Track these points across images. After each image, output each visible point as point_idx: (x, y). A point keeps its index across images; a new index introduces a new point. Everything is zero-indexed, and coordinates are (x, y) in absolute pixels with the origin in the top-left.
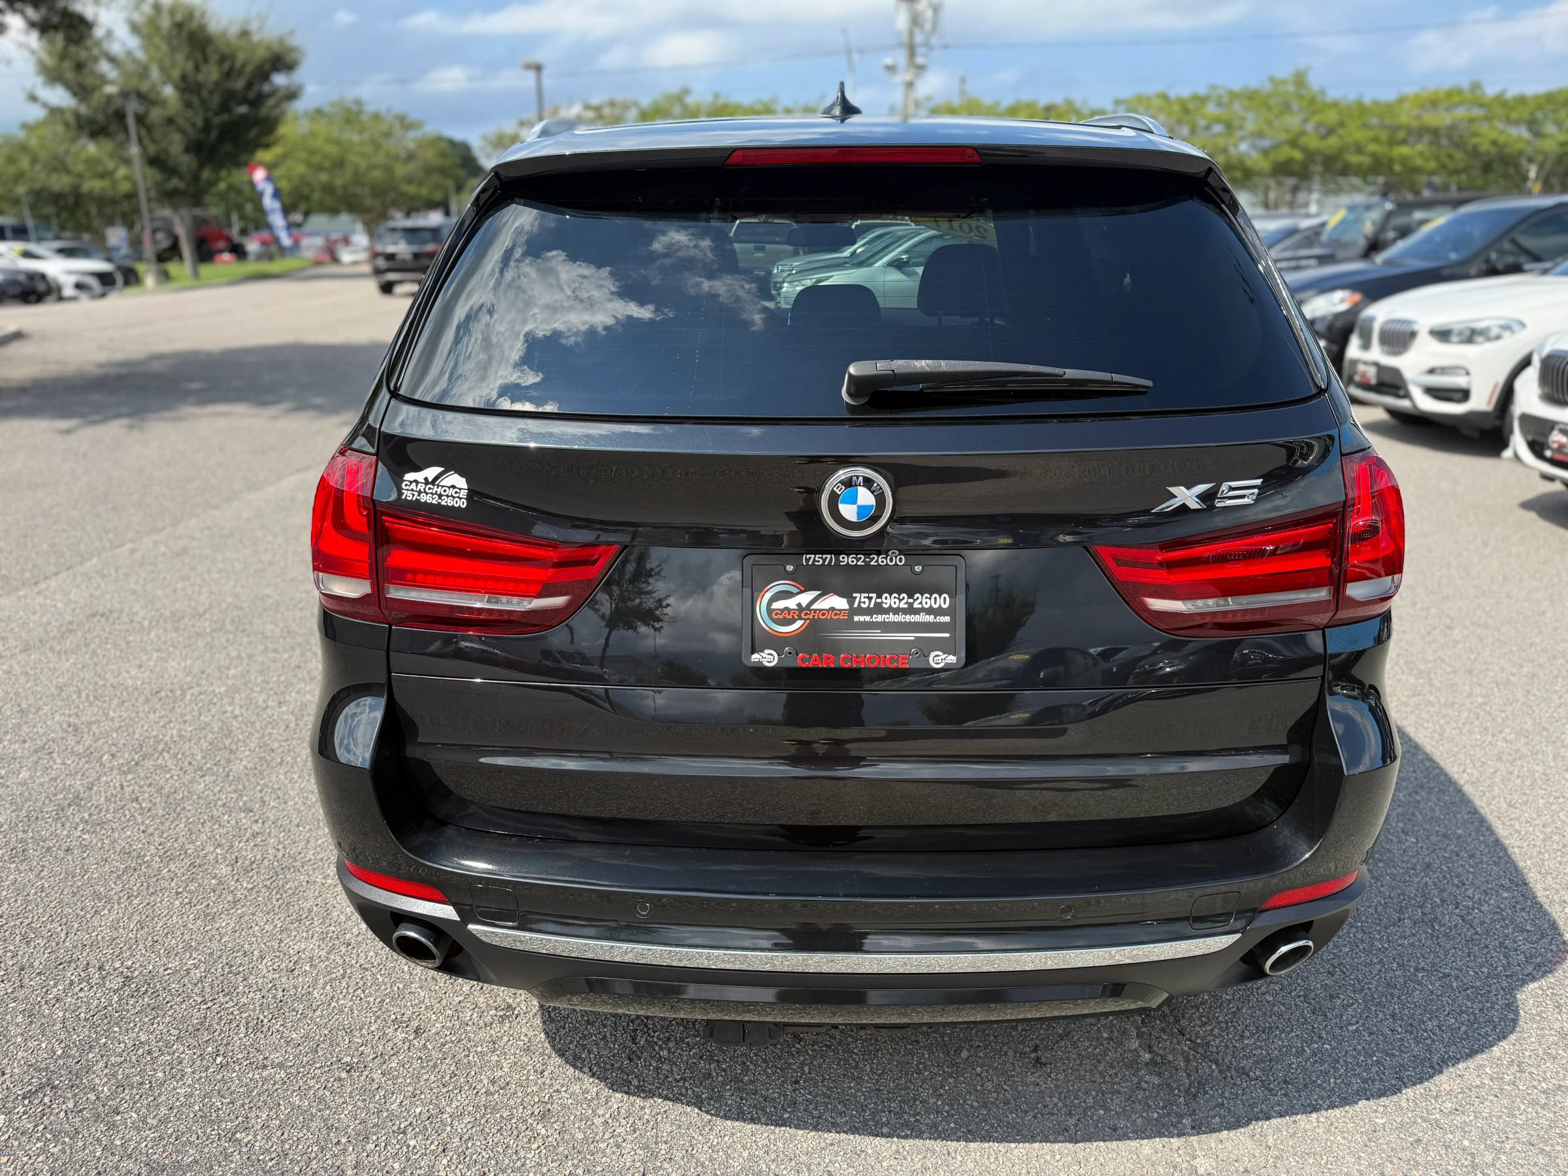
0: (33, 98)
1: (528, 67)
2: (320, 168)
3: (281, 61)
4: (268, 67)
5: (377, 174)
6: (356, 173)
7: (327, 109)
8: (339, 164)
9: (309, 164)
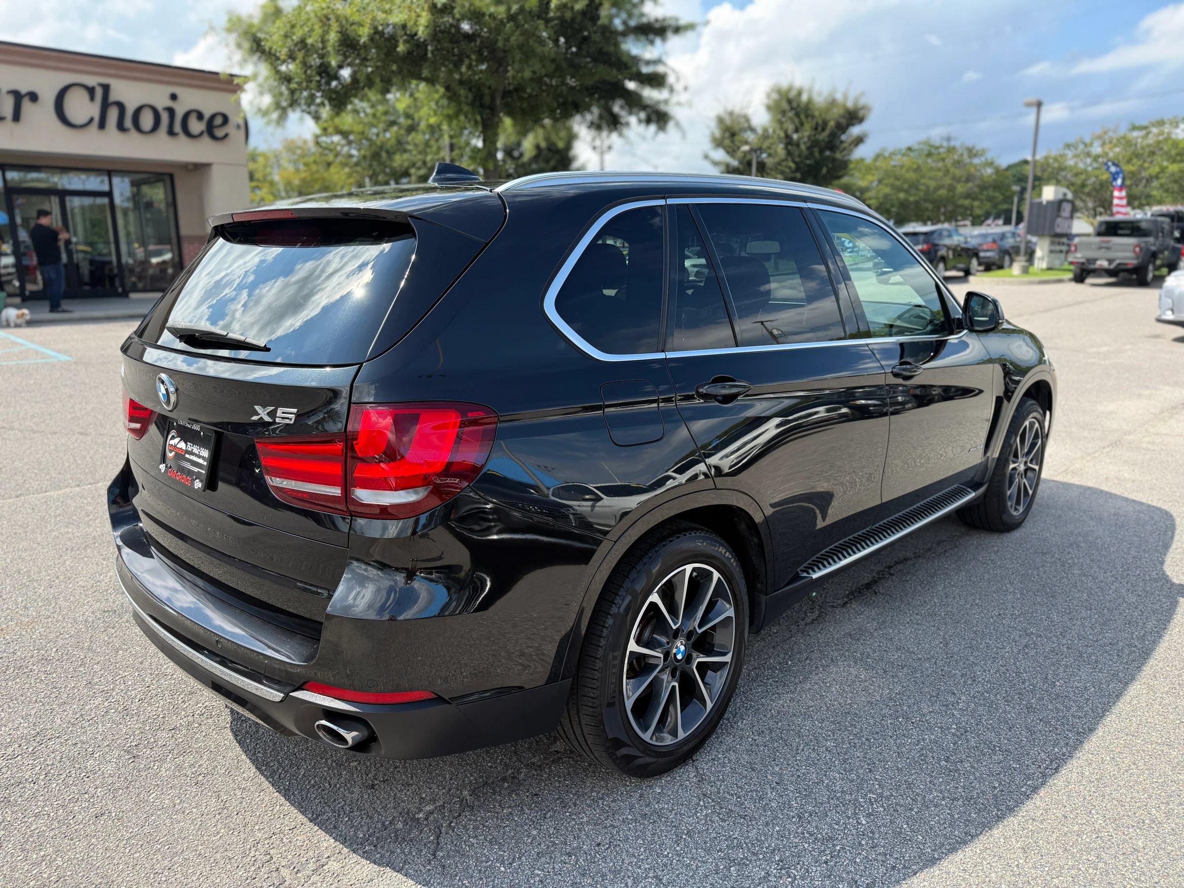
0: (706, 157)
1: (1029, 105)
2: (900, 190)
3: (853, 117)
4: (844, 122)
5: (943, 192)
6: (927, 192)
7: (916, 147)
8: (914, 185)
9: (893, 187)
